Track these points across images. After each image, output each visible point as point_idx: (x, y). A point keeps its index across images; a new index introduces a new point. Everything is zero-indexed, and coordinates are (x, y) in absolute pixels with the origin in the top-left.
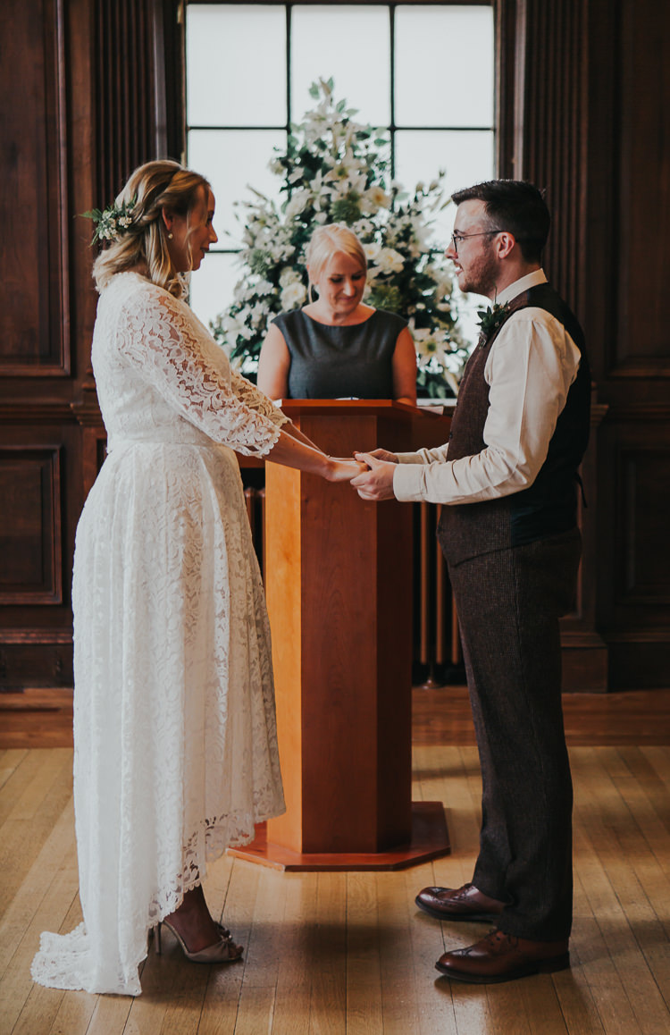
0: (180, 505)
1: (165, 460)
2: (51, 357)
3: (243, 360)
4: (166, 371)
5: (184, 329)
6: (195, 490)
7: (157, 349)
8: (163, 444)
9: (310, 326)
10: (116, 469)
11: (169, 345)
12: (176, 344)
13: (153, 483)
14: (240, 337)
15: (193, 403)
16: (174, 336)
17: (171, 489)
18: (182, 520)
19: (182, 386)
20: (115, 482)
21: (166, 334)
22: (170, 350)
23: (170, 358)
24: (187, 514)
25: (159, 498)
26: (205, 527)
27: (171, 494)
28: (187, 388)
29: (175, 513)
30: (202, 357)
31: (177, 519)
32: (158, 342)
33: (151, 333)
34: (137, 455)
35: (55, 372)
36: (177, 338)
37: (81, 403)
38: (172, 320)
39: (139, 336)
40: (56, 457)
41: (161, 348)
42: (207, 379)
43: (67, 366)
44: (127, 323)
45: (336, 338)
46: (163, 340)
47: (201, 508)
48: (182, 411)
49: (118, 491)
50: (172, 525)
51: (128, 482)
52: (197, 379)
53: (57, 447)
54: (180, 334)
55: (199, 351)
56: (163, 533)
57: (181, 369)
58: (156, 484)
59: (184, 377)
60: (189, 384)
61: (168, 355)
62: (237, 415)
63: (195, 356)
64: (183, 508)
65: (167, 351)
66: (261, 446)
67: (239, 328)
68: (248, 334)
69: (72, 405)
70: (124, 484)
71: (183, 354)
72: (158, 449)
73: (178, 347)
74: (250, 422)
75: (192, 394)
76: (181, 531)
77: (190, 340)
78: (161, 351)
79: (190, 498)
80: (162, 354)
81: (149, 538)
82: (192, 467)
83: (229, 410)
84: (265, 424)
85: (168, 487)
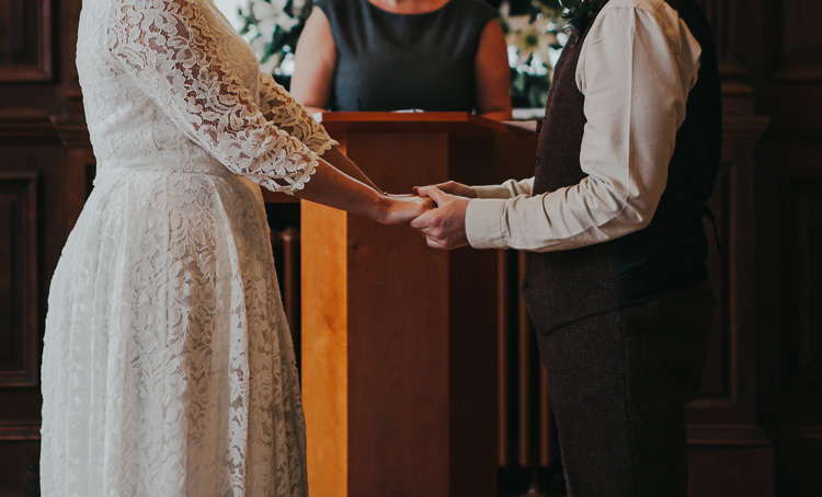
0: (186, 256)
1: (168, 195)
2: (27, 56)
3: (282, 59)
4: (170, 79)
5: (195, 23)
6: (206, 236)
7: (160, 50)
8: (166, 173)
9: (366, 12)
10: (104, 204)
11: (174, 44)
12: (185, 43)
13: (150, 226)
14: (278, 27)
15: (205, 122)
16: (182, 31)
17: (175, 233)
18: (188, 275)
19: (191, 99)
20: (101, 223)
21: (172, 29)
22: (176, 51)
23: (177, 61)
24: (194, 267)
25: (158, 246)
26: (219, 285)
27: (175, 239)
28: (198, 102)
29: (179, 265)
30: (218, 60)
31: (181, 274)
32: (160, 41)
33: (153, 28)
34: (130, 187)
35: (31, 75)
36: (187, 35)
37: (65, 116)
38: (180, 10)
39: (135, 32)
40: (32, 188)
41: (165, 48)
42: (224, 91)
43: (47, 67)
44: (120, 15)
45: (400, 30)
46: (167, 38)
47: (213, 259)
48: (190, 133)
49: (105, 234)
50: (174, 282)
51: (118, 222)
52: (211, 92)
53: (33, 175)
54: (189, 29)
55: (215, 52)
56: (162, 292)
57: (191, 77)
58: (155, 226)
59: (194, 87)
60: (201, 96)
61: (174, 58)
62: (263, 137)
63: (208, 59)
64: (190, 259)
65: (172, 52)
66: (293, 178)
67: (276, 15)
68: (288, 24)
69: (53, 119)
70: (112, 225)
71: (194, 56)
72: (159, 180)
73: (187, 47)
74: (280, 146)
75: (205, 110)
76: (187, 290)
77: (204, 38)
78: (165, 52)
79: (199, 245)
80: (165, 56)
81: (144, 298)
82: (203, 205)
83: (252, 132)
84: (299, 150)
85: (171, 230)
